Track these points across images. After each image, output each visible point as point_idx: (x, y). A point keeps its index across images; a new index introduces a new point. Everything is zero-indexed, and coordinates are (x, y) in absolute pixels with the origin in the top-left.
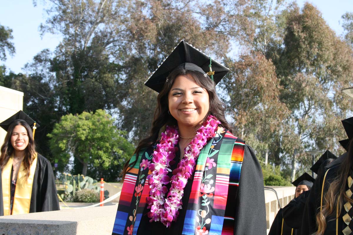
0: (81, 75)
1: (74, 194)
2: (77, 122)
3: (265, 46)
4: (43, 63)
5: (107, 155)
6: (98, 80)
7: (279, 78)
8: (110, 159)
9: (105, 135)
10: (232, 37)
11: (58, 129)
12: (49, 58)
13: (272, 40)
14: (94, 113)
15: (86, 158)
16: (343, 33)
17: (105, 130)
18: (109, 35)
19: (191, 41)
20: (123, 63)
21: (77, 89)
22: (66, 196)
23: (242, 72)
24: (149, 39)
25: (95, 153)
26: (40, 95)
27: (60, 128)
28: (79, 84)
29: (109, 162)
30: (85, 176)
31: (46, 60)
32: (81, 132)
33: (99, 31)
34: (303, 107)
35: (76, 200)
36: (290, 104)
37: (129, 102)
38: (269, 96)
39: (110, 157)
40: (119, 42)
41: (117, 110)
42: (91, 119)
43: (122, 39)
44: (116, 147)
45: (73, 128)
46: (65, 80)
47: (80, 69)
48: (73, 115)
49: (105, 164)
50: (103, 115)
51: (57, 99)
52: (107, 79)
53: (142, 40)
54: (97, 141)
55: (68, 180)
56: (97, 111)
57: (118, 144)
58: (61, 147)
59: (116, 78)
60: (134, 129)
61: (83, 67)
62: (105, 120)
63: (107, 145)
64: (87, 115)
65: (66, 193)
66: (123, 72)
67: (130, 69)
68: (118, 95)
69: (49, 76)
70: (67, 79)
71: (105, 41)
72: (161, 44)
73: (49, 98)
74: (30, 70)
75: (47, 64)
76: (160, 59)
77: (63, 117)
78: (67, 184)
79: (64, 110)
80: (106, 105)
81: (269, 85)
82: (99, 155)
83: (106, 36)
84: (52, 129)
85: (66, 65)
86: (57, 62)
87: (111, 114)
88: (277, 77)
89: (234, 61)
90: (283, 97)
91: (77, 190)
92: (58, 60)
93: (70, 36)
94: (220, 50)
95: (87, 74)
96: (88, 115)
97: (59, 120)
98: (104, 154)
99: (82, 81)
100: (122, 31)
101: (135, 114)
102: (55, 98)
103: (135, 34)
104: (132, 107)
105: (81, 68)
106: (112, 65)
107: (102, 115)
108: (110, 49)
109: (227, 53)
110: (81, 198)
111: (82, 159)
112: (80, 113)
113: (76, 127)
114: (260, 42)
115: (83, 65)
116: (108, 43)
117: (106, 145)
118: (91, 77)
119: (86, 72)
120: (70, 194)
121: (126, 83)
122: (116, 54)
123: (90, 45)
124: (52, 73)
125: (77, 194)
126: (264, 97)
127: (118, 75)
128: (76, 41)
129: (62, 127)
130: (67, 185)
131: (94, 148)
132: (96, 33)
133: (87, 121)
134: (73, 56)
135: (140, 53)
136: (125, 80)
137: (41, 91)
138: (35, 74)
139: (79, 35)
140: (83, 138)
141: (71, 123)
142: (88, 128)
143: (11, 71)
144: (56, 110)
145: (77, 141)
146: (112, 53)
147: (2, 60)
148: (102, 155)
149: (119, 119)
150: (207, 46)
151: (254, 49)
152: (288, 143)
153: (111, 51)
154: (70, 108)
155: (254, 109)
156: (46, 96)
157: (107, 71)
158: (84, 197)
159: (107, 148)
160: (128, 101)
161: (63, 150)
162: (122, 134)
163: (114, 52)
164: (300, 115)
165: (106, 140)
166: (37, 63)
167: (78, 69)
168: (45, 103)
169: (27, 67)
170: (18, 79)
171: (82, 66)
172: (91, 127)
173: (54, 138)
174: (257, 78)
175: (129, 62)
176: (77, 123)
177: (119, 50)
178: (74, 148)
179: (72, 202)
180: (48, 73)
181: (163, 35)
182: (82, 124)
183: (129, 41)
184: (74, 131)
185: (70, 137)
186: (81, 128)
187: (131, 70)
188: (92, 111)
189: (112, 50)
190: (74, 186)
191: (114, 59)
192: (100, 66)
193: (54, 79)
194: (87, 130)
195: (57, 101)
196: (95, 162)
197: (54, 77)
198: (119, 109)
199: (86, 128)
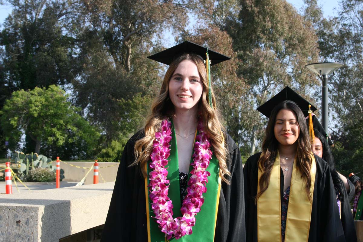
0: (32, 49)
1: (27, 173)
2: (29, 98)
3: (223, 20)
5: (61, 133)
6: (51, 54)
8: (64, 136)
9: (59, 112)
10: (190, 10)
11: (8, 106)
13: (230, 13)
14: (47, 89)
15: (38, 135)
16: (303, 6)
17: (58, 106)
18: (61, 6)
19: (148, 14)
20: (77, 36)
21: (28, 63)
22: (19, 176)
24: (104, 11)
25: (49, 130)
27: (11, 104)
28: (30, 58)
29: (63, 140)
30: (38, 155)
32: (34, 109)
33: (51, 2)
34: (262, 82)
35: (29, 180)
36: (248, 79)
37: (83, 78)
38: (227, 71)
39: (64, 135)
40: (72, 14)
41: (71, 86)
42: (44, 95)
43: (75, 10)
44: (70, 125)
45: (25, 104)
46: (16, 54)
47: (31, 43)
48: (25, 90)
49: (60, 142)
51: (7, 74)
52: (59, 53)
53: (96, 12)
54: (51, 118)
55: (21, 158)
56: (50, 86)
57: (72, 120)
58: (12, 124)
59: (69, 52)
60: (89, 105)
61: (34, 41)
62: (59, 96)
64: (39, 90)
65: (19, 172)
66: (76, 46)
68: (72, 70)
70: (18, 53)
71: (58, 13)
72: (117, 17)
76: (116, 32)
77: (14, 93)
78: (20, 162)
79: (14, 85)
80: (59, 80)
82: (52, 133)
83: (58, 7)
84: (3, 106)
85: (17, 38)
86: (6, 35)
87: (64, 90)
89: (192, 35)
90: (242, 73)
91: (30, 169)
92: (8, 33)
93: (20, 7)
94: (178, 23)
95: (39, 48)
97: (9, 96)
98: (58, 131)
99: (33, 55)
100: (75, 2)
101: (90, 89)
102: (5, 73)
103: (89, 6)
104: (87, 82)
105: (32, 41)
106: (65, 39)
107: (55, 91)
108: (62, 22)
109: (186, 26)
110: (35, 177)
111: (35, 137)
112: (32, 88)
113: (28, 103)
114: (218, 15)
115: (34, 37)
116: (61, 15)
117: (60, 122)
118: (43, 51)
119: (37, 45)
120: (23, 173)
121: (79, 57)
122: (69, 27)
123: (42, 17)
124: (1, 47)
125: (30, 173)
126: (223, 71)
127: (72, 50)
128: (26, 12)
129: (14, 104)
130: (20, 164)
131: (47, 125)
132: (47, 5)
133: (39, 97)
134: (24, 29)
135: (94, 26)
136: (79, 54)
139: (30, 6)
140: (36, 115)
141: (23, 99)
142: (41, 105)
144: (6, 85)
145: (29, 118)
146: (65, 26)
148: (56, 133)
149: (73, 95)
150: (165, 19)
151: (212, 22)
152: (247, 119)
153: (63, 23)
154: (21, 84)
157: (59, 44)
158: (38, 176)
159: (61, 125)
160: (82, 76)
161: (15, 127)
162: (77, 111)
163: (67, 24)
164: (259, 91)
165: (60, 116)
167: (29, 42)
171: (34, 39)
172: (44, 103)
173: (4, 115)
175: (83, 35)
177: (72, 22)
178: (26, 125)
179: (25, 181)
181: (119, 8)
182: (34, 100)
183: (83, 13)
184: (26, 107)
185: (22, 114)
186: (33, 104)
187: (85, 43)
188: (44, 86)
189: (65, 23)
190: (28, 164)
191: (67, 32)
192: (52, 39)
193: (4, 53)
194: (39, 106)
195: (8, 76)
196: (49, 140)
197: (3, 50)
198: (73, 84)
199: (39, 104)
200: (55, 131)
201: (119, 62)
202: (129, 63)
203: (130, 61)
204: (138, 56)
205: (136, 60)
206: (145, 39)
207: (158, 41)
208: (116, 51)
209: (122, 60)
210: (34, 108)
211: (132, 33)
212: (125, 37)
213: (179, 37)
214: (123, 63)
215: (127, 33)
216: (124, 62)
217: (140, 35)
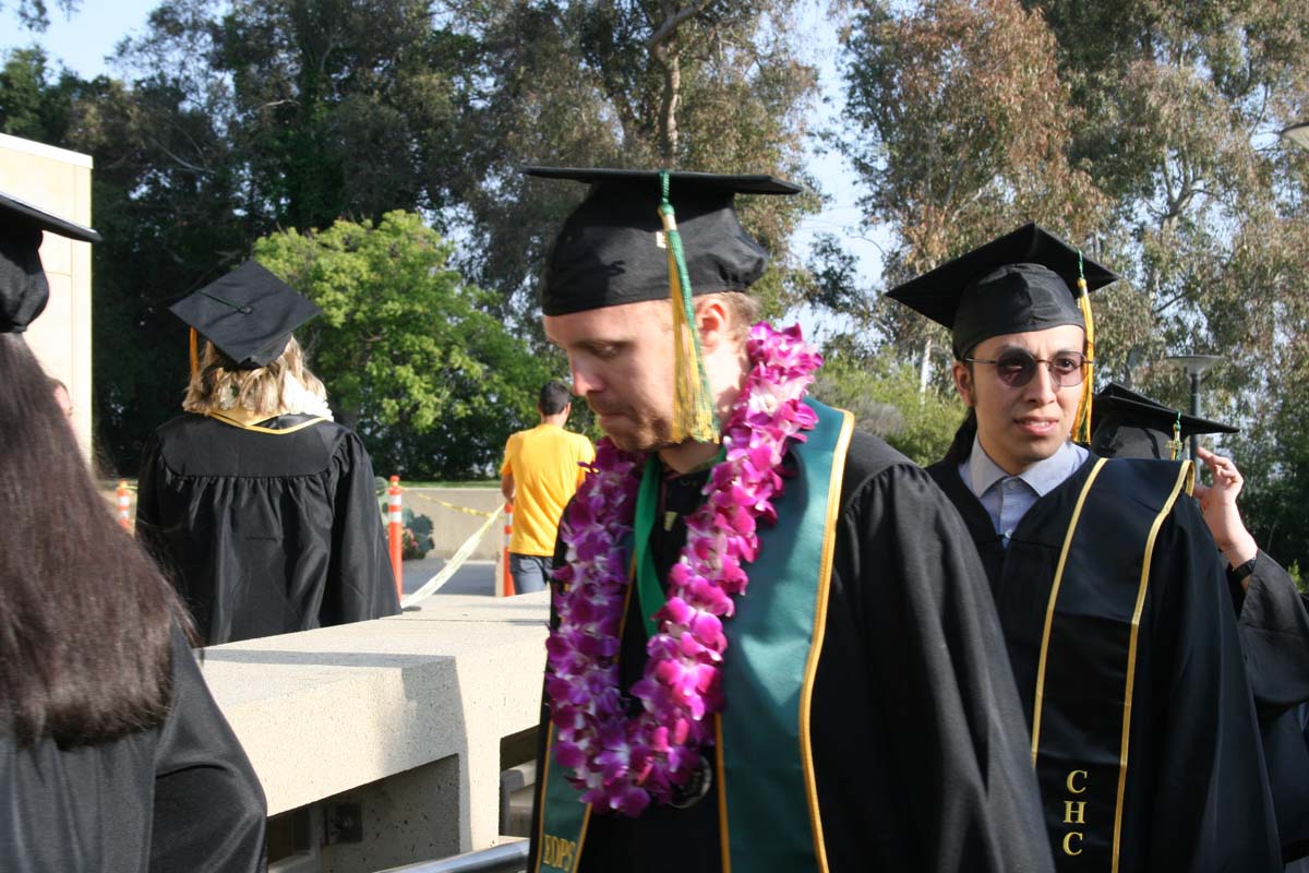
0: (329, 82)
2: (315, 259)
4: (185, 37)
5: (427, 383)
6: (393, 100)
7: (1068, 79)
8: (438, 396)
9: (419, 308)
12: (209, 17)
14: (376, 225)
17: (416, 288)
20: (486, 30)
21: (313, 135)
23: (930, 58)
25: (384, 374)
26: (178, 160)
28: (321, 113)
29: (435, 409)
31: (195, 26)
32: (330, 299)
34: (1161, 186)
36: (1108, 177)
37: (507, 183)
38: (1028, 146)
39: (438, 390)
41: (465, 211)
42: (365, 248)
44: (459, 353)
45: (299, 282)
46: (271, 100)
47: (324, 57)
48: (300, 232)
49: (422, 417)
50: (409, 231)
51: (241, 172)
52: (424, 94)
54: (391, 331)
56: (387, 215)
57: (468, 339)
59: (460, 91)
60: (527, 281)
61: (333, 52)
62: (416, 249)
63: (429, 344)
64: (349, 231)
66: (483, 68)
67: (509, 53)
68: (469, 154)
69: (208, 89)
70: (277, 95)
73: (213, 172)
74: (138, 64)
75: (202, 42)
76: (623, 13)
77: (262, 242)
79: (268, 212)
81: (1031, 105)
82: (397, 383)
85: (272, 42)
86: (237, 35)
87: (441, 227)
88: (1059, 76)
89: (899, 17)
90: (1083, 155)
92: (242, 25)
95: (352, 77)
96: (354, 231)
97: (246, 253)
98: (417, 378)
99: (332, 105)
101: (530, 225)
102: (234, 170)
104: (521, 198)
105: (328, 53)
106: (445, 41)
107: (408, 234)
112: (325, 225)
113: (310, 279)
115: (334, 41)
117: (424, 346)
118: (364, 87)
119: (346, 68)
121: (494, 107)
124: (219, 75)
126: (1012, 151)
127: (468, 81)
131: (377, 355)
133: (349, 256)
134: (297, 10)
137: (179, 144)
138: (158, 81)
140: (338, 318)
141: (292, 264)
142: (355, 283)
143: (65, 69)
144: (239, 212)
145: (315, 330)
147: (30, 26)
148: (409, 384)
149: (473, 244)
152: (1105, 325)
154: (290, 207)
155: (975, 199)
156: (199, 162)
157: (424, 62)
159: (428, 355)
160: (503, 178)
162: (485, 302)
164: (1154, 218)
166: (166, 39)
167: (317, 58)
168: (199, 190)
169: (125, 54)
170: (92, 101)
171: (332, 45)
172: (365, 277)
174: (984, 80)
175: (506, 26)
176: (313, 263)
180: (206, 75)
182: (331, 269)
186: (327, 281)
187: (513, 57)
188: (367, 217)
191: (449, 16)
192: (399, 45)
193: (228, 99)
194: (350, 288)
195: (243, 181)
196: (383, 410)
197: (227, 88)
198: (472, 207)
199: (348, 281)
200: (408, 377)
201: (636, 122)
202: (672, 122)
203: (676, 118)
204: (705, 97)
205: (699, 113)
206: (729, 37)
207: (776, 41)
208: (627, 81)
209: (648, 115)
210: (331, 295)
211: (680, 15)
212: (656, 28)
213: (853, 27)
214: (648, 126)
215: (665, 15)
216: (655, 122)
217: (712, 21)
